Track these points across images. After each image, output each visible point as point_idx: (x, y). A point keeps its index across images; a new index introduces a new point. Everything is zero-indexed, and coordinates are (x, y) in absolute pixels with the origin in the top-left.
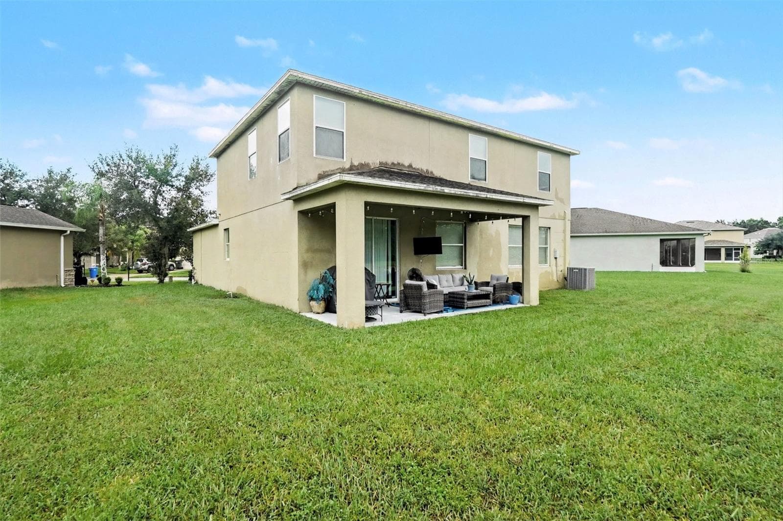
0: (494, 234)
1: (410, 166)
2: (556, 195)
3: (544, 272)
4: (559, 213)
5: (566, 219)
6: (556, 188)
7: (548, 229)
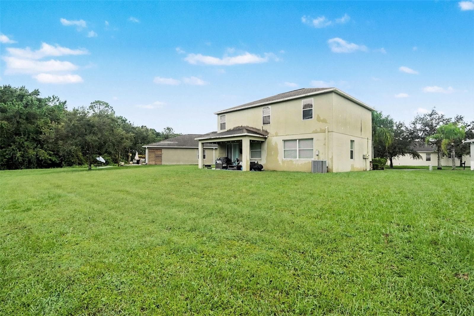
0: (274, 144)
2: (319, 119)
3: (307, 162)
4: (321, 129)
5: (327, 132)
6: (318, 115)
7: (312, 139)
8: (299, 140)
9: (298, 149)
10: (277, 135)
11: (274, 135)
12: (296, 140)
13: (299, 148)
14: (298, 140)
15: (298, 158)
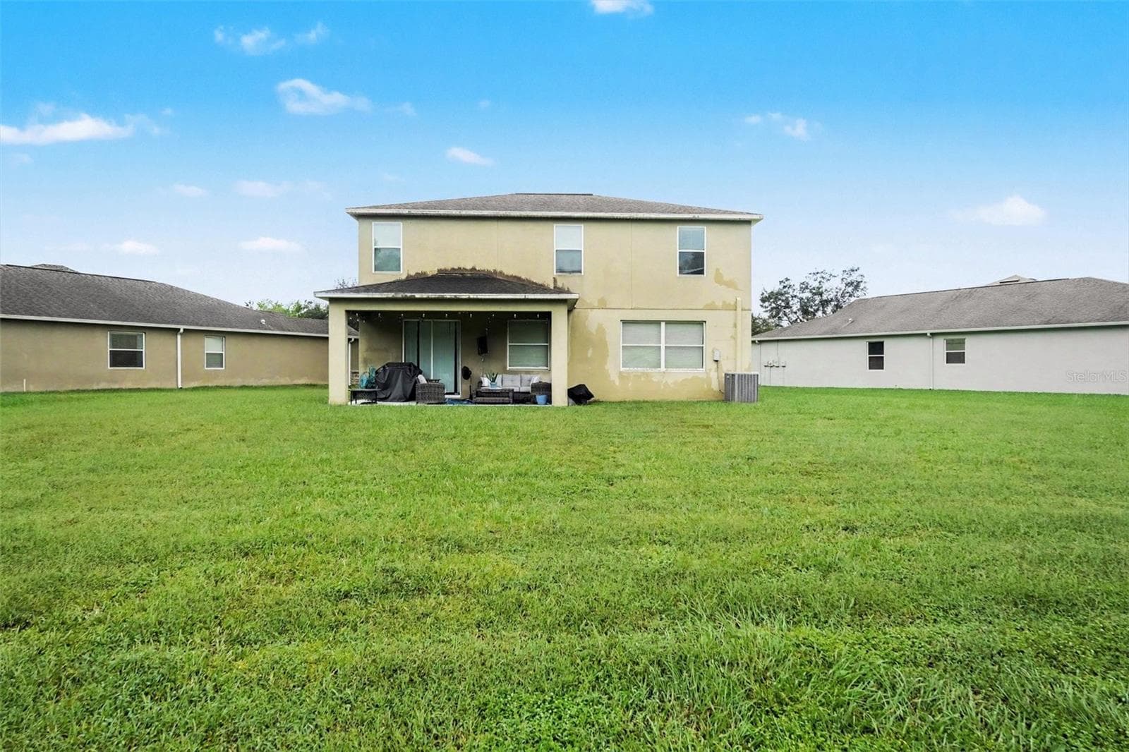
0: (593, 331)
1: (473, 269)
2: (719, 279)
3: (690, 377)
4: (724, 302)
5: (739, 309)
6: (718, 270)
7: (701, 323)
8: (668, 323)
9: (663, 346)
10: (603, 306)
11: (596, 304)
12: (658, 323)
13: (666, 343)
14: (663, 324)
15: (663, 368)
